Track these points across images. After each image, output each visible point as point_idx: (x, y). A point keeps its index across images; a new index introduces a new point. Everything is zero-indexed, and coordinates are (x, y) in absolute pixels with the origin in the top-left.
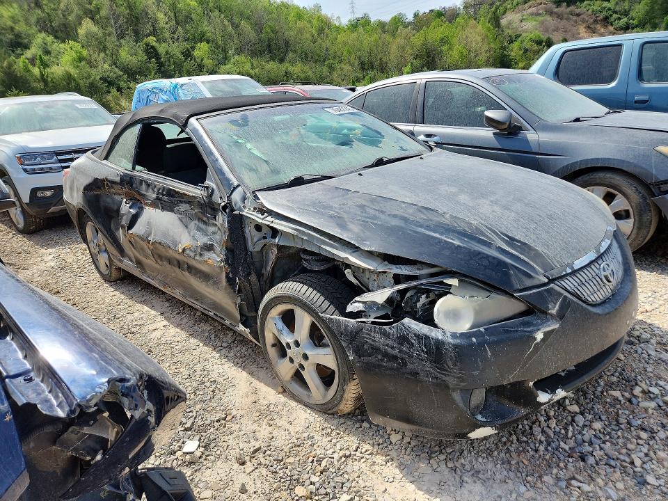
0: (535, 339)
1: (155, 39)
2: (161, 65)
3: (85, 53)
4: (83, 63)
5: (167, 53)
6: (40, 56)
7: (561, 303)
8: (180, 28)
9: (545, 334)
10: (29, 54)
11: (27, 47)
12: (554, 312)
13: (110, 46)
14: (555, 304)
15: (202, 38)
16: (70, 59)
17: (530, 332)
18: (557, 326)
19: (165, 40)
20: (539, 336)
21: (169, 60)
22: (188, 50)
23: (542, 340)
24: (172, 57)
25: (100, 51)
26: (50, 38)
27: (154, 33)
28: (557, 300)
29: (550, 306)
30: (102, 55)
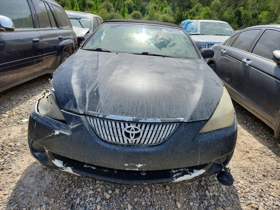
0: (54, 132)
1: (243, 8)
2: (240, 19)
3: (210, 12)
4: (207, 16)
5: (245, 14)
6: (194, 12)
7: (78, 126)
8: (258, 4)
9: (60, 133)
10: (191, 11)
11: (191, 8)
12: (71, 127)
13: (221, 10)
14: (75, 124)
15: (267, 9)
16: (204, 14)
17: (55, 128)
18: (68, 134)
19: (247, 9)
20: (57, 132)
21: (245, 18)
22: (256, 14)
23: (57, 135)
24: (247, 17)
25: (217, 11)
26: (201, 5)
27: (243, 6)
28: (77, 123)
29: (71, 124)
30: (217, 13)
